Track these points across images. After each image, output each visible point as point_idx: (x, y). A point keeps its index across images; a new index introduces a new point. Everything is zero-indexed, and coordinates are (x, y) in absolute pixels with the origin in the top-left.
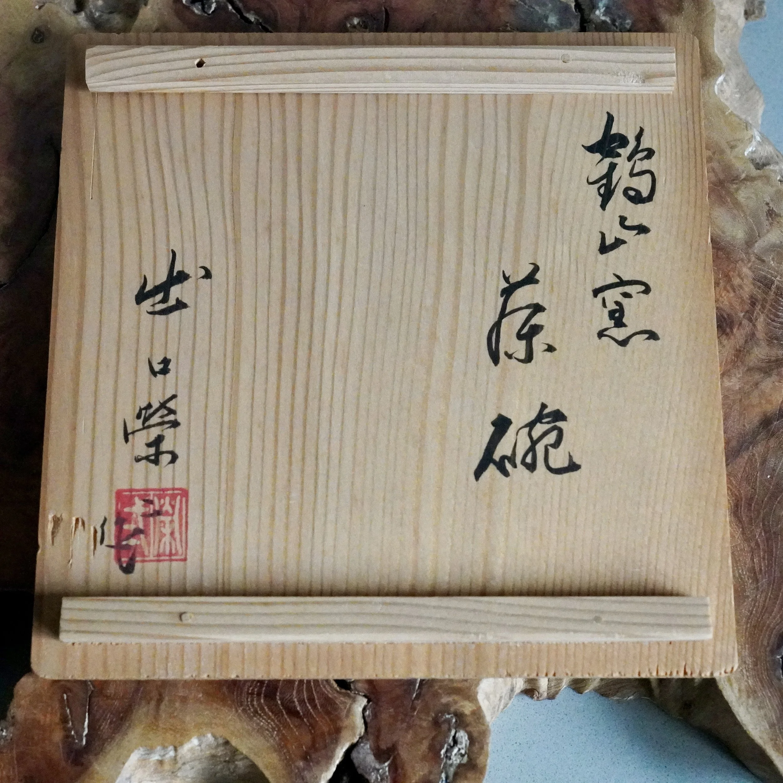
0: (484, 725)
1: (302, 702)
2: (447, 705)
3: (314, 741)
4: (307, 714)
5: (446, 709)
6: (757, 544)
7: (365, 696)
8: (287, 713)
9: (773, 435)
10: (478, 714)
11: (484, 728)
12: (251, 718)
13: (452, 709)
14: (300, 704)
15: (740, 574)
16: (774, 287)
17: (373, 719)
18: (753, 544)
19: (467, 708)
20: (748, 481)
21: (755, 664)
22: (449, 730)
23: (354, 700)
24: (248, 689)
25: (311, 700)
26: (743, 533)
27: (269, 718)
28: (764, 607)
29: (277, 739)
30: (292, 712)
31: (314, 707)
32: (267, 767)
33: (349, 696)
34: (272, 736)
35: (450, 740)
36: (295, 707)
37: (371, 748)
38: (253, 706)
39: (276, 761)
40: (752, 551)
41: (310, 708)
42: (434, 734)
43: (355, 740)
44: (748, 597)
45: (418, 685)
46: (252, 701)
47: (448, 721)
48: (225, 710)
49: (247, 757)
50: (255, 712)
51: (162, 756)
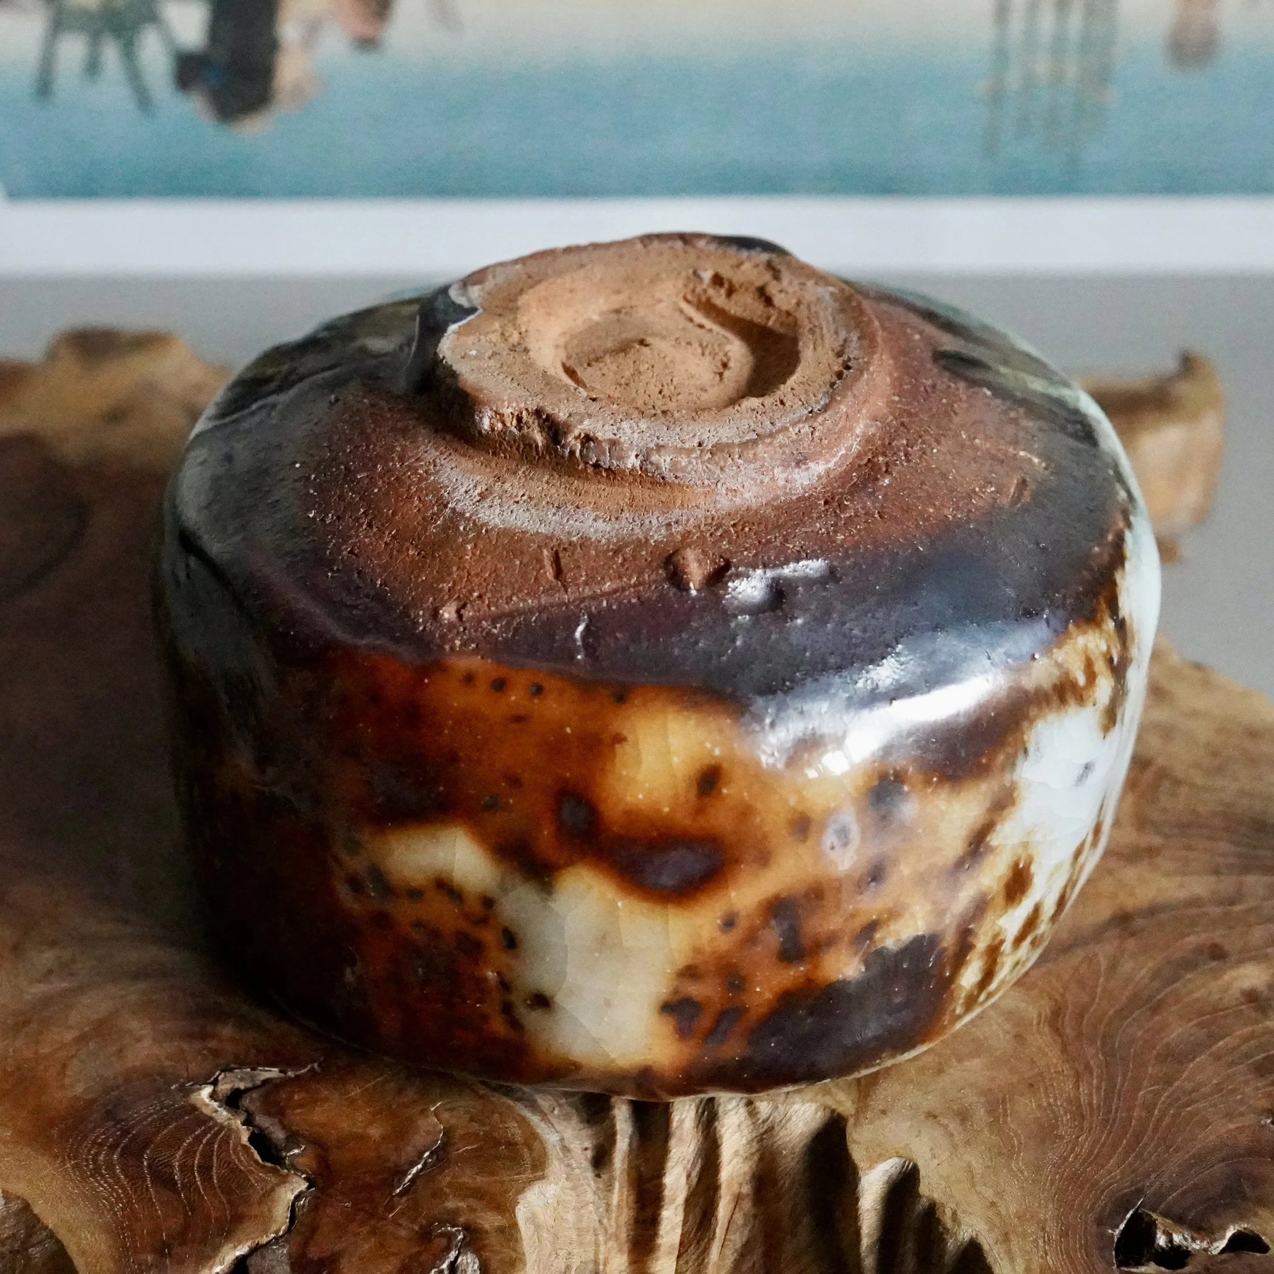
0: (515, 1251)
1: (186, 1168)
2: (457, 1212)
3: (186, 1227)
4: (189, 1186)
5: (452, 1218)
6: (1088, 1067)
7: (306, 1179)
8: (152, 1182)
9: (1133, 934)
10: (510, 1232)
11: (514, 1255)
12: (84, 1179)
13: (462, 1220)
14: (181, 1171)
15: (1050, 1105)
16: (1153, 768)
17: (309, 1212)
18: (1081, 1069)
19: (489, 1221)
20: (1082, 984)
21: (1064, 1234)
22: (448, 1249)
23: (284, 1180)
24: (98, 1137)
25: (205, 1169)
26: (1064, 1050)
27: (118, 1181)
28: (1091, 1153)
29: (119, 1214)
30: (164, 1180)
31: (207, 1179)
32: (84, 1254)
33: (275, 1172)
34: (112, 1209)
35: (444, 1266)
36: (172, 1174)
37: (290, 1255)
38: (95, 1160)
39: (103, 1247)
40: (1078, 1077)
41: (198, 1179)
42: (414, 1250)
43: (265, 1240)
44: (1061, 1137)
45: (410, 1177)
46: (97, 1154)
47: (450, 1237)
48: (43, 1161)
49: (52, 1235)
50: (97, 1171)
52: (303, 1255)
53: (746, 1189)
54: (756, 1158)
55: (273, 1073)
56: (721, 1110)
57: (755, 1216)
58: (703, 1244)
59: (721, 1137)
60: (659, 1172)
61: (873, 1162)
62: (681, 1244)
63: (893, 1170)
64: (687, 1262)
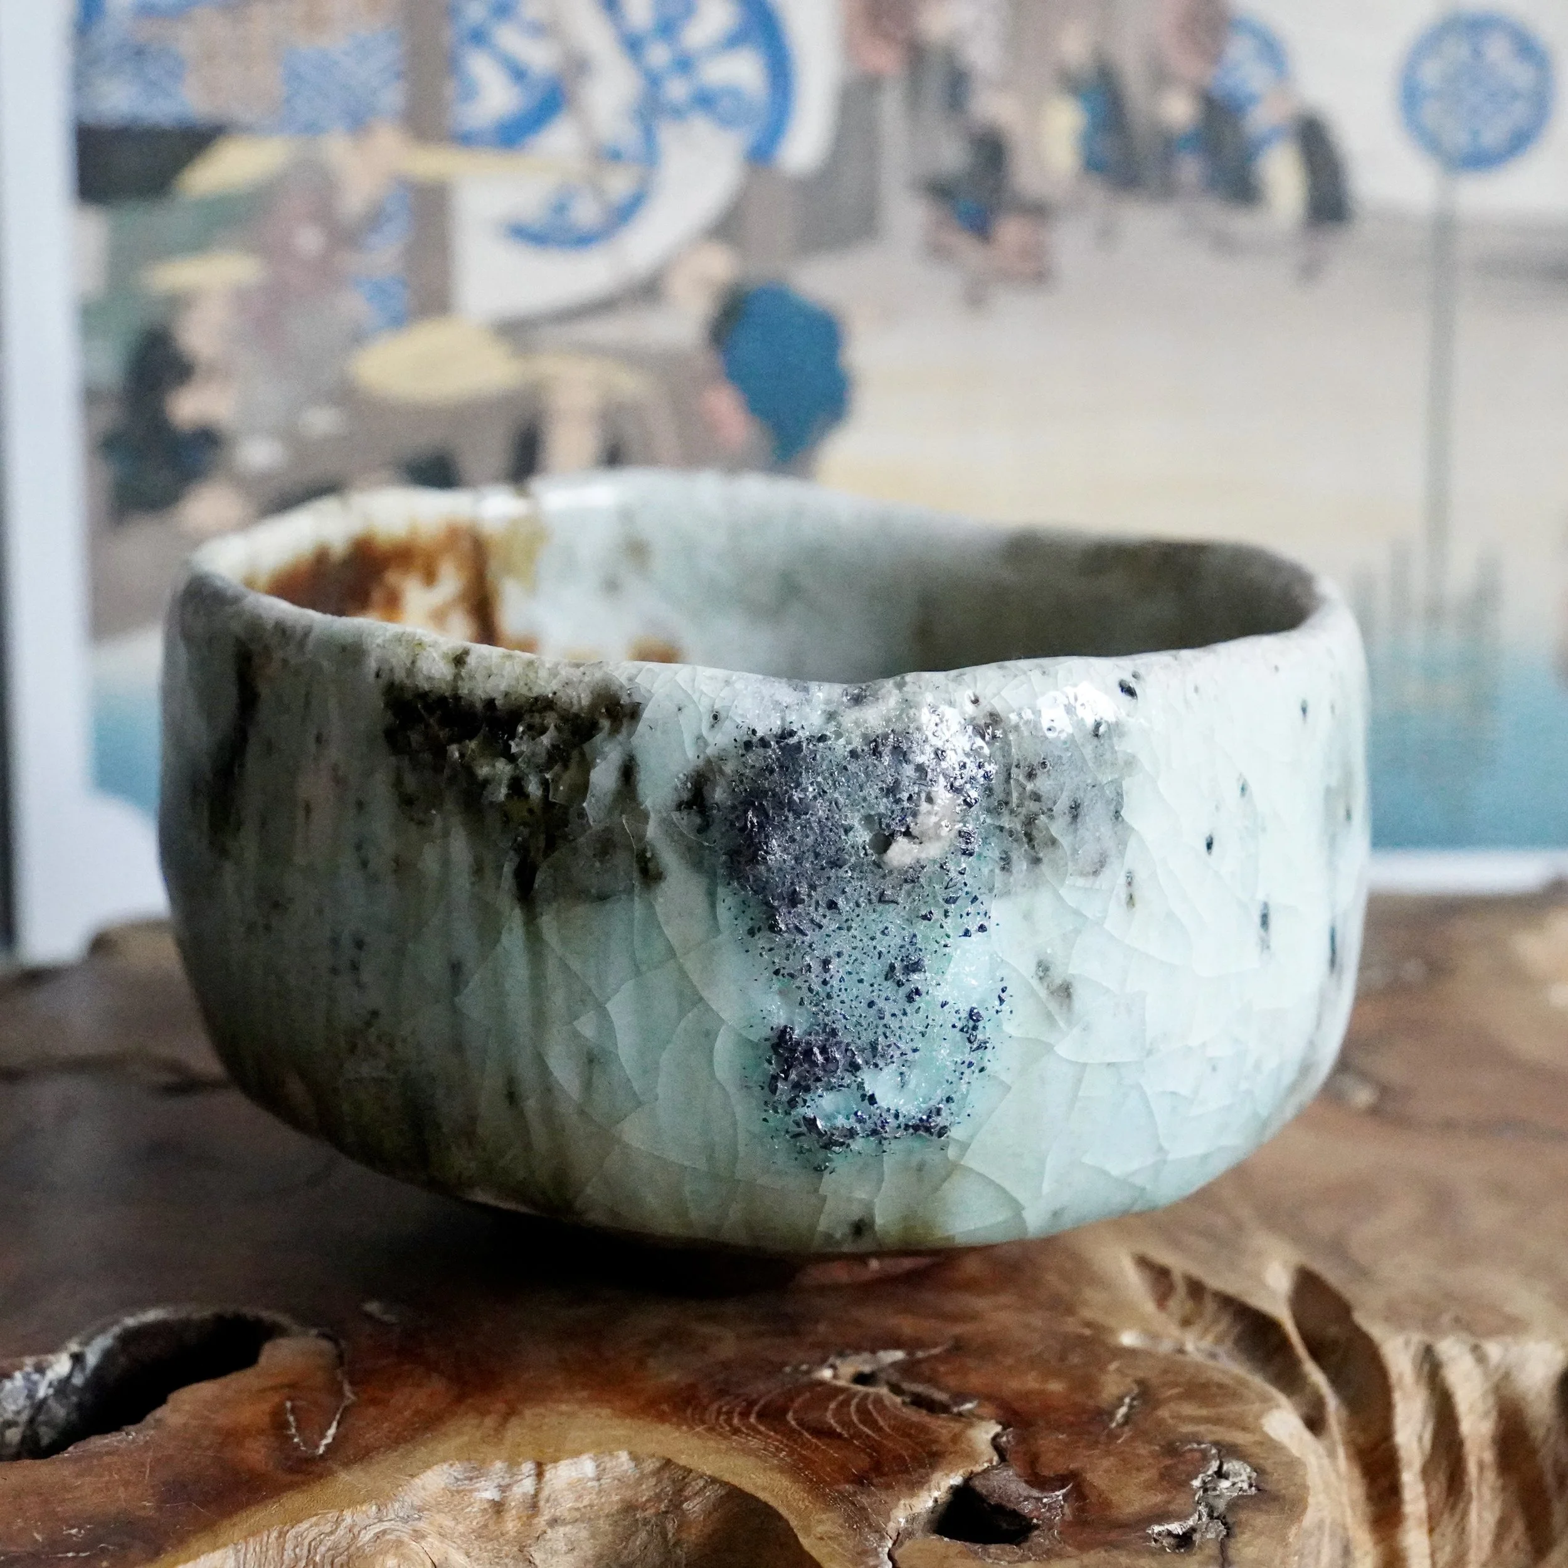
1: (845, 1423)
2: (1196, 1434)
3: (877, 1464)
4: (859, 1435)
5: (1193, 1439)
7: (998, 1423)
8: (810, 1435)
12: (725, 1437)
13: (1206, 1439)
14: (841, 1425)
17: (1017, 1447)
19: (1239, 1438)
22: (1205, 1458)
23: (972, 1425)
24: (720, 1407)
25: (869, 1423)
27: (768, 1437)
29: (788, 1459)
31: (877, 1429)
32: (764, 1489)
33: (954, 1421)
34: (775, 1456)
35: (1210, 1473)
36: (831, 1428)
37: (1019, 1475)
38: (730, 1424)
39: (785, 1483)
41: (865, 1429)
42: (1167, 1462)
43: (980, 1468)
45: (1120, 1415)
46: (728, 1420)
47: (1201, 1452)
48: (666, 1427)
49: (713, 1480)
50: (736, 1431)
51: (503, 1489)
52: (1036, 1475)
54: (1493, 1416)
55: (899, 1355)
56: (1442, 1357)
57: (1504, 1488)
58: (1459, 1511)
59: (1451, 1387)
60: (1387, 1434)
62: (1429, 1516)
64: (1443, 1535)
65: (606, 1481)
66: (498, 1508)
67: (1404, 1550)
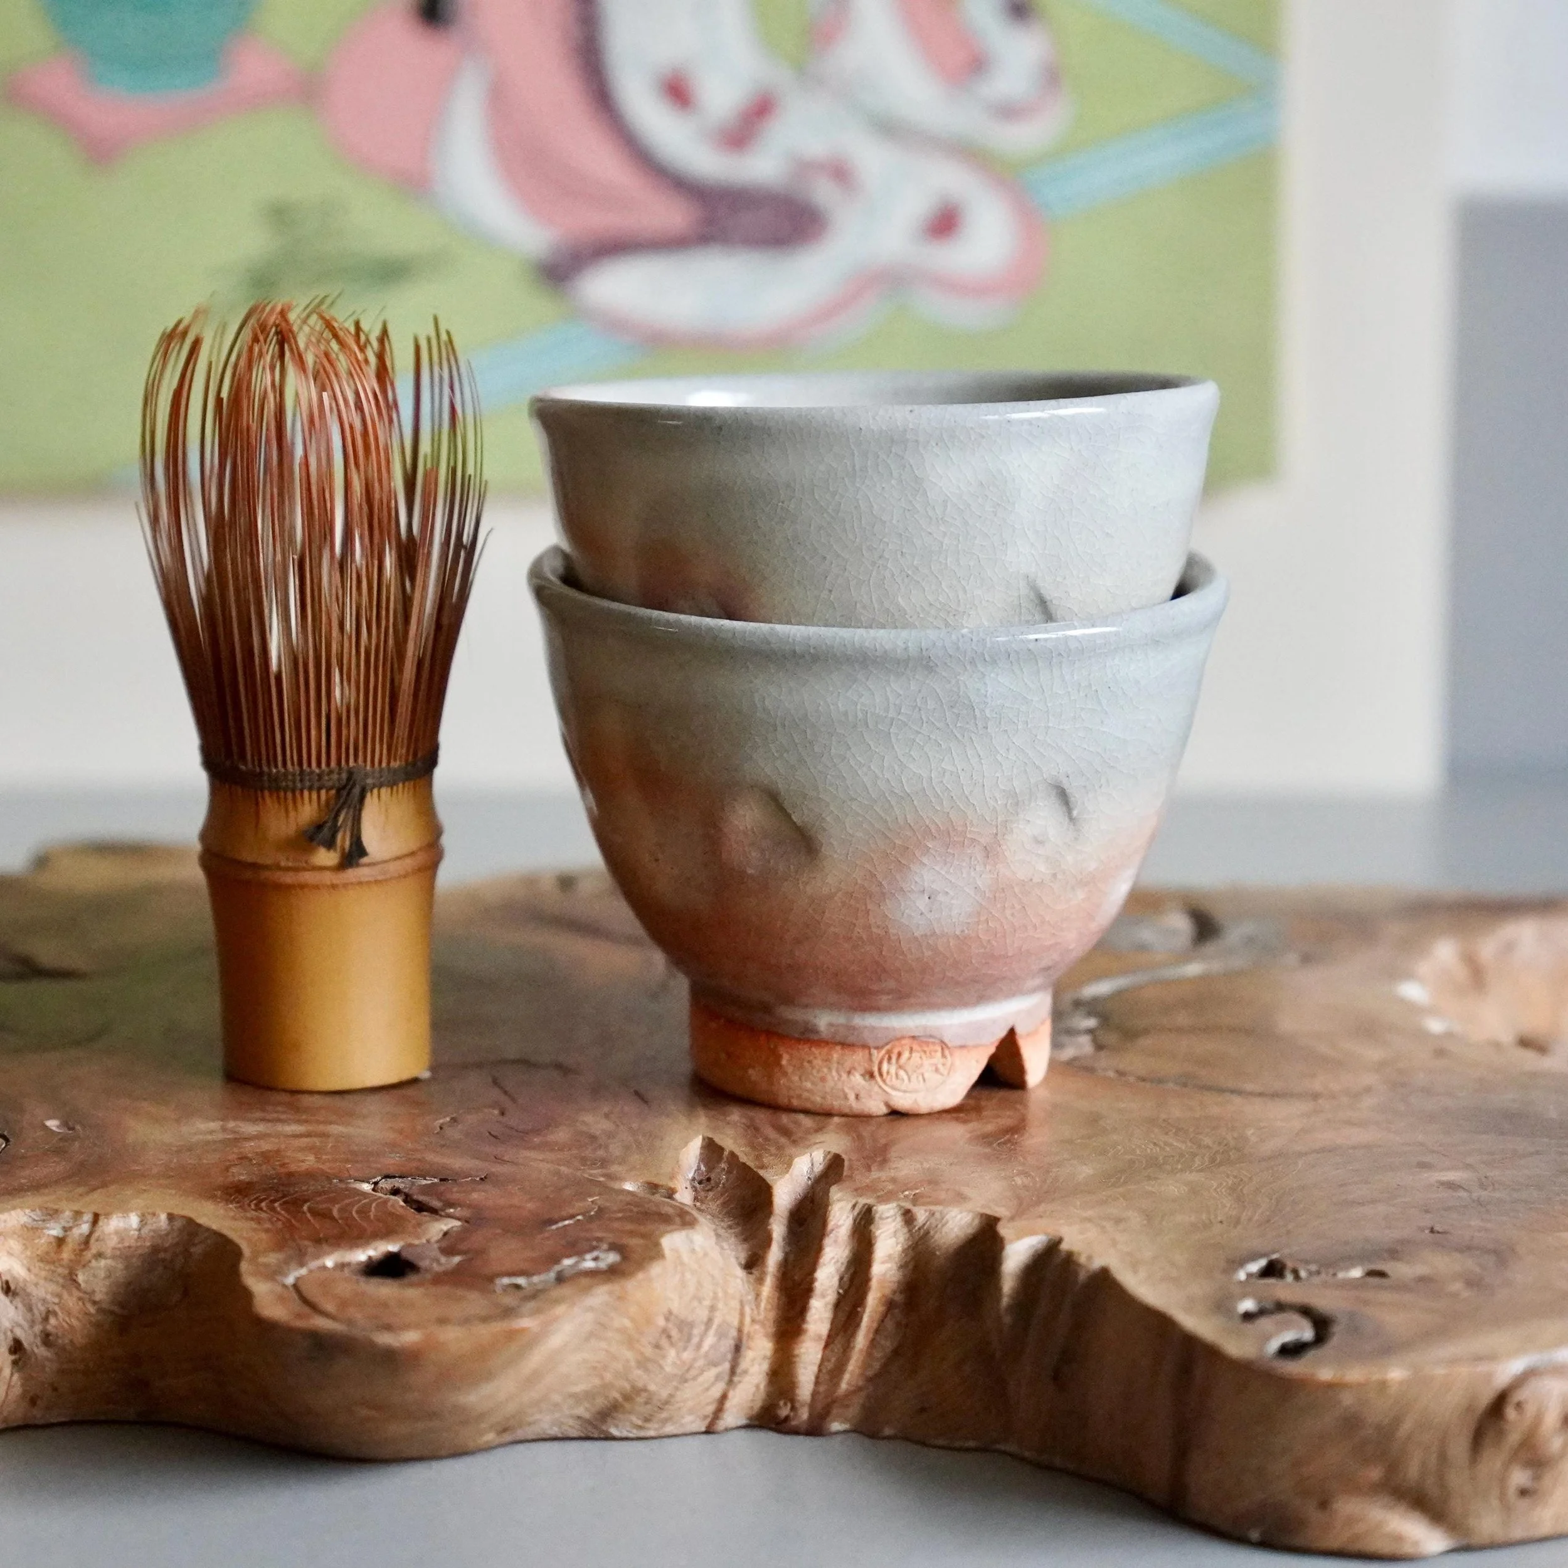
1: (344, 1211)
2: (604, 1238)
3: (343, 1233)
4: (347, 1218)
5: (599, 1239)
7: (462, 1221)
8: (311, 1215)
12: (245, 1211)
13: (609, 1241)
14: (340, 1212)
17: (462, 1233)
19: (635, 1242)
23: (439, 1221)
24: (260, 1196)
25: (363, 1212)
27: (278, 1213)
29: (279, 1226)
30: (323, 1215)
31: (364, 1216)
33: (429, 1217)
34: (272, 1224)
36: (331, 1213)
37: (441, 1246)
38: (257, 1205)
41: (356, 1216)
43: (417, 1242)
46: (259, 1203)
48: (209, 1202)
49: (217, 1234)
51: (66, 1229)
53: (899, 1298)
54: (911, 1267)
55: (434, 1180)
56: (877, 1216)
57: (906, 1326)
58: (850, 1330)
59: (876, 1237)
61: (1019, 1237)
62: (829, 1336)
63: (1040, 1246)
64: (833, 1350)
65: (145, 1231)
66: (60, 1242)
67: (794, 1356)
